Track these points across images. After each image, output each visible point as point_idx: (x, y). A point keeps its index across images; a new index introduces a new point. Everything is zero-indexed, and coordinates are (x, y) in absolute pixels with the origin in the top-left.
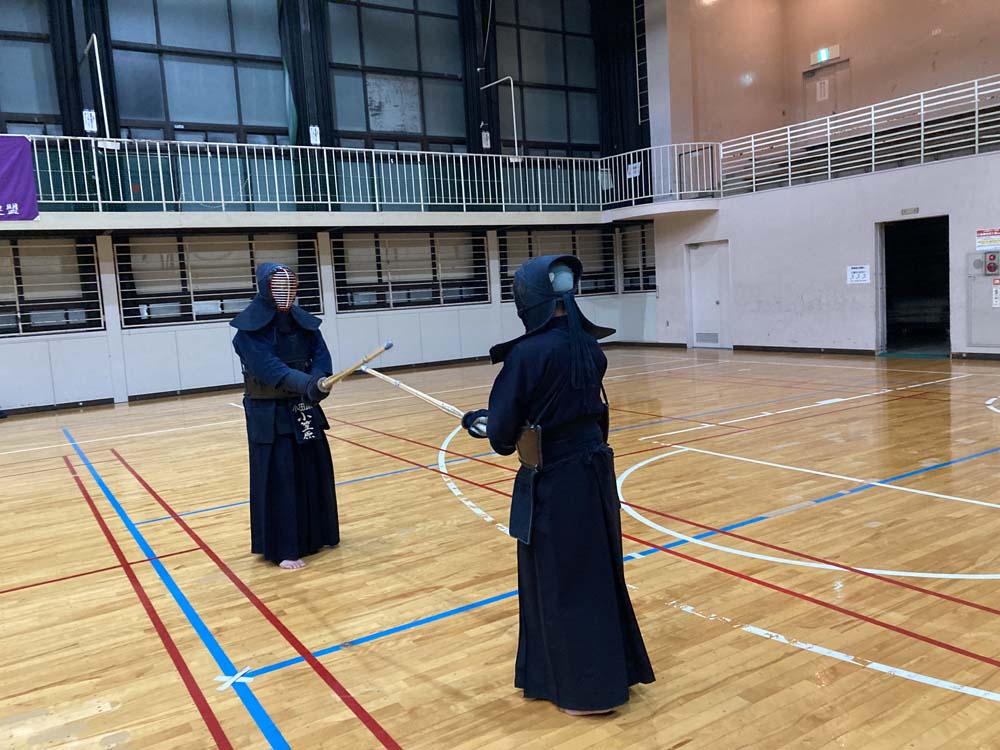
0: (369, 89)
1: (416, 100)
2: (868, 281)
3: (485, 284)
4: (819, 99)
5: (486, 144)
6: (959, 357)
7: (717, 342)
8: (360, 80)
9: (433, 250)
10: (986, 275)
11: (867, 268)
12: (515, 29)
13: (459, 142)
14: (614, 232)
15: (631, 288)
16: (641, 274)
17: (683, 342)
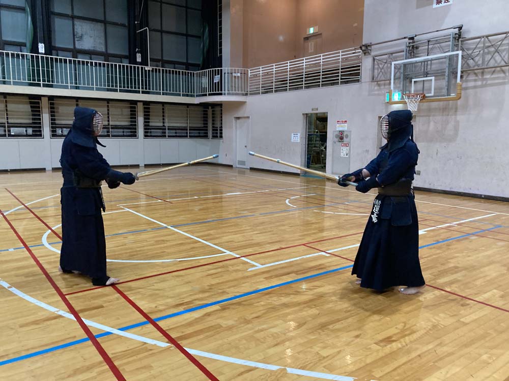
0: (76, 27)
1: (103, 34)
2: (299, 141)
3: (135, 129)
4: (310, 51)
5: (139, 59)
7: (245, 165)
8: (71, 22)
9: (108, 110)
10: (340, 142)
11: (299, 134)
12: (160, 4)
13: (125, 57)
14: (208, 108)
15: (215, 137)
16: (219, 130)
17: (232, 164)
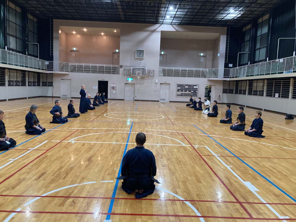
1: (16, 42)
3: (25, 82)
4: (73, 56)
6: (109, 99)
7: (67, 96)
9: (17, 74)
10: (113, 89)
11: (96, 87)
15: (45, 85)
16: (47, 83)
17: (60, 96)
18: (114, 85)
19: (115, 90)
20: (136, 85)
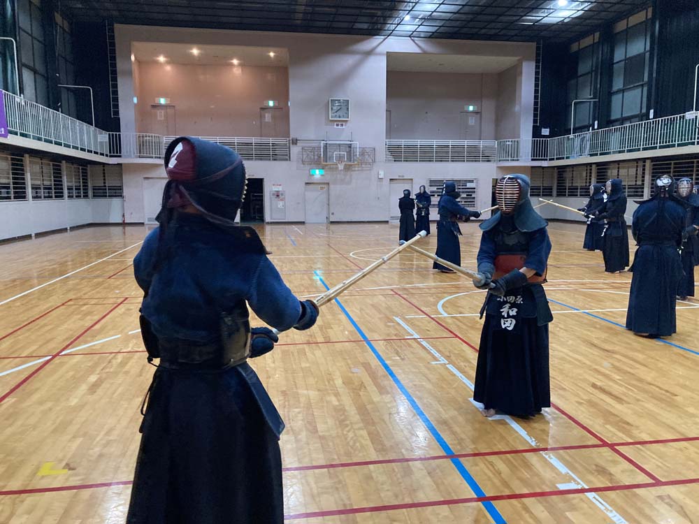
3: (62, 189)
4: (159, 118)
10: (276, 198)
15: (101, 196)
16: (107, 189)
17: (142, 221)
18: (280, 189)
19: (282, 200)
20: (332, 186)
